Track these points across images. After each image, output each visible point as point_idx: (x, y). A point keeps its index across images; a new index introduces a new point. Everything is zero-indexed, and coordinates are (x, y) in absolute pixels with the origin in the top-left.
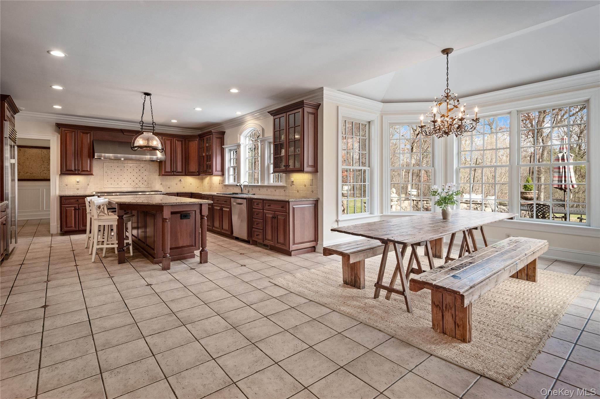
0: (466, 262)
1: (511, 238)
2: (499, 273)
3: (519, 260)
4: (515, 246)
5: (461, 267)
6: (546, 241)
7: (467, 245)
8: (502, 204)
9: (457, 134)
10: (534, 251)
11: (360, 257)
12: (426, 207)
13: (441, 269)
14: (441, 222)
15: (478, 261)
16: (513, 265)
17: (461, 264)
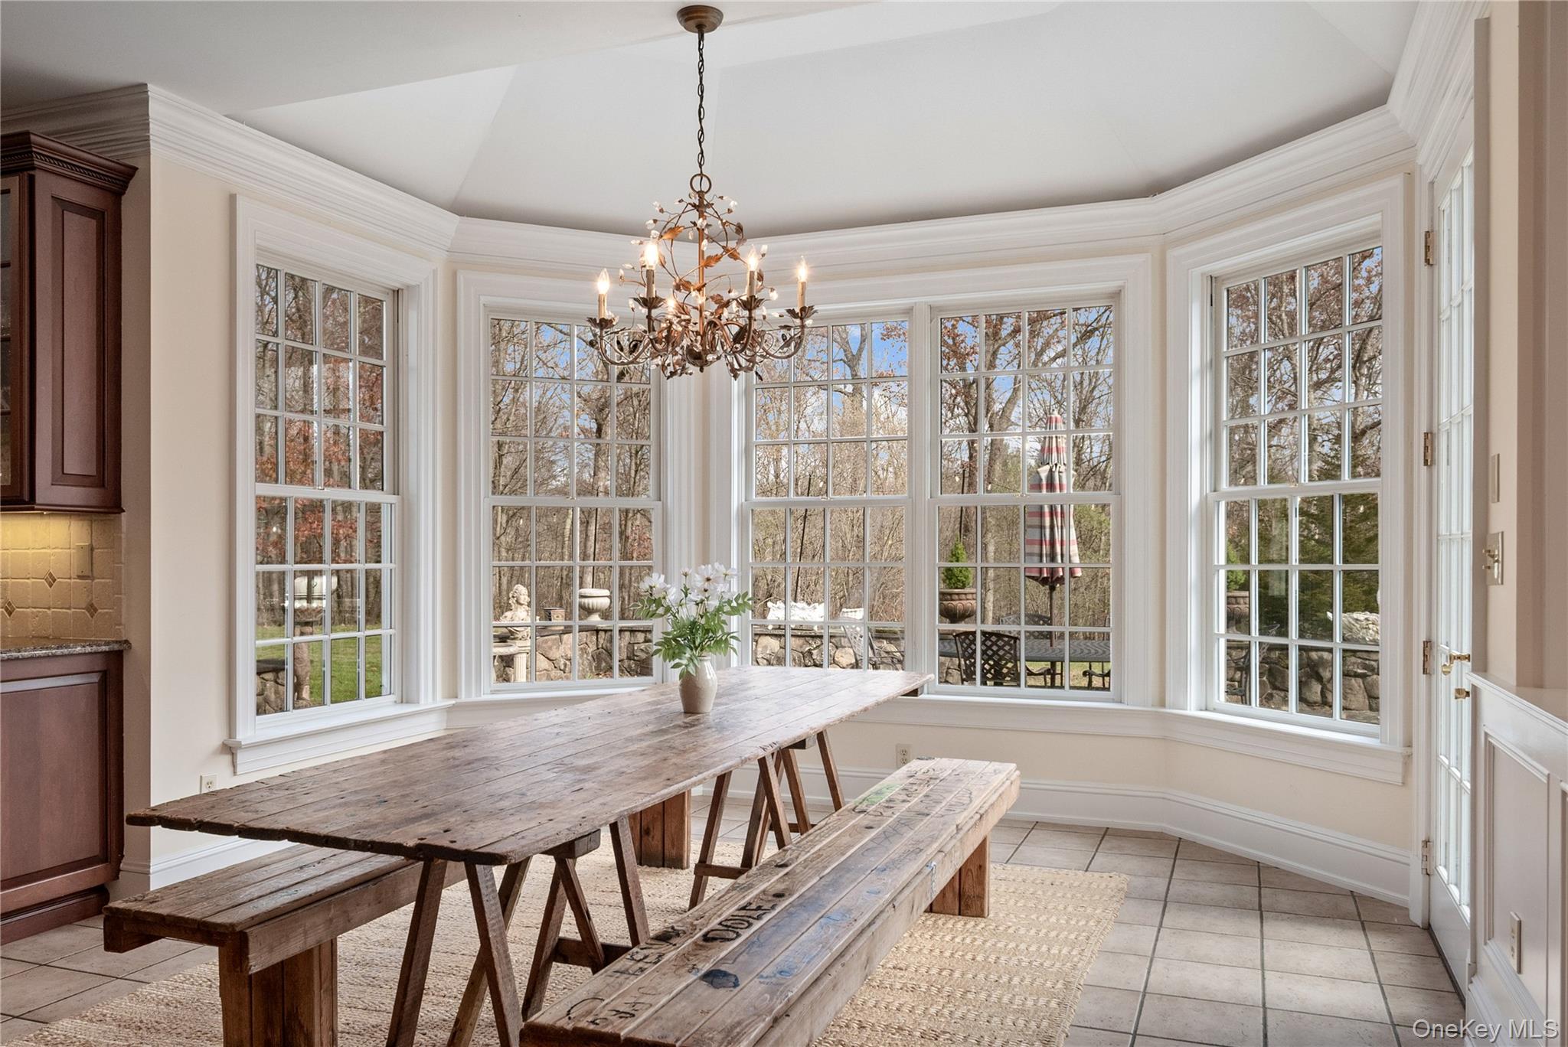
0: (764, 892)
1: (914, 765)
2: (879, 922)
3: (941, 855)
4: (926, 796)
5: (742, 919)
6: (1013, 766)
7: (772, 808)
8: (884, 635)
9: (736, 366)
10: (981, 812)
11: (305, 933)
12: (643, 656)
13: (664, 947)
14: (675, 727)
15: (807, 881)
16: (920, 877)
17: (743, 908)
